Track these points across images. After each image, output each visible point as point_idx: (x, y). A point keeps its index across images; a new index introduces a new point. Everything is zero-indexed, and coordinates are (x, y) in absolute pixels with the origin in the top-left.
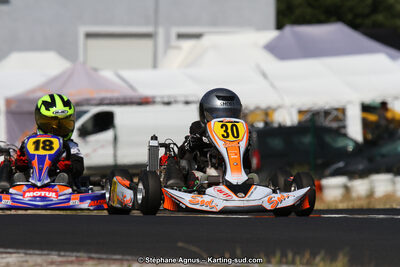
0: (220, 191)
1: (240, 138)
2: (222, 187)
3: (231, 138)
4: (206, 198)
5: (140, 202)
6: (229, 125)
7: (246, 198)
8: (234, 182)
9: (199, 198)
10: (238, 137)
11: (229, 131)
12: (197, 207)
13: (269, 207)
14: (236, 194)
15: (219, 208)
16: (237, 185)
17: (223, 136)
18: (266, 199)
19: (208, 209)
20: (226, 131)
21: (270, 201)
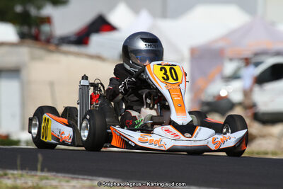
0: (168, 131)
1: (179, 81)
2: (170, 127)
3: (171, 80)
4: (154, 137)
5: (85, 139)
6: (168, 68)
7: (193, 138)
8: (180, 123)
9: (148, 137)
10: (177, 79)
11: (168, 73)
12: (146, 145)
13: (213, 147)
14: (183, 134)
15: (167, 147)
16: (183, 126)
17: (163, 78)
18: (211, 139)
19: (157, 147)
20: (165, 73)
21: (214, 142)
